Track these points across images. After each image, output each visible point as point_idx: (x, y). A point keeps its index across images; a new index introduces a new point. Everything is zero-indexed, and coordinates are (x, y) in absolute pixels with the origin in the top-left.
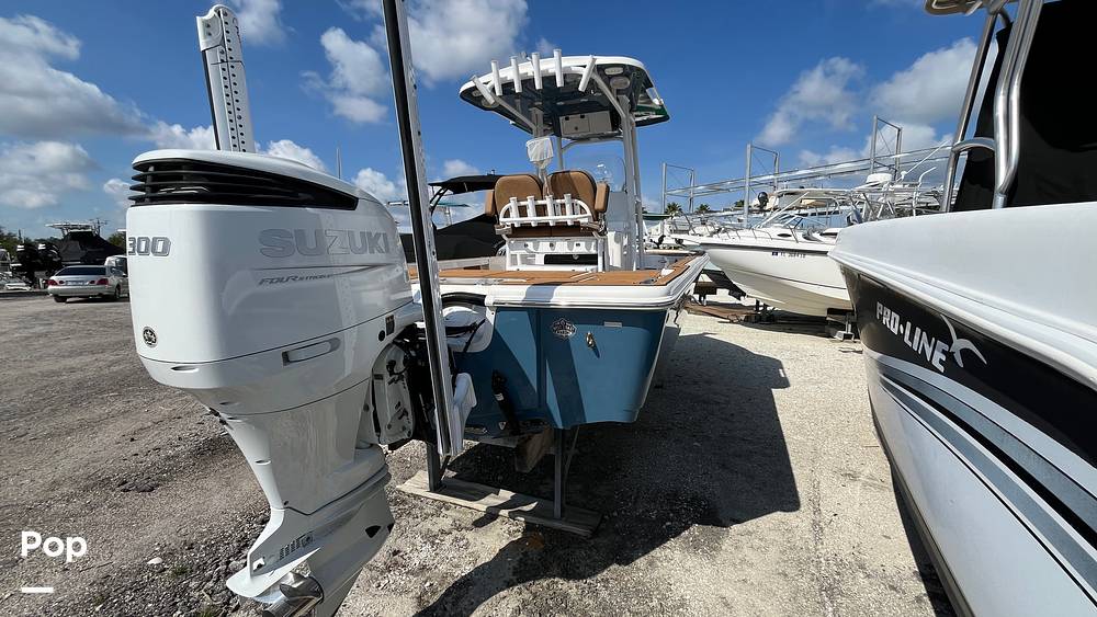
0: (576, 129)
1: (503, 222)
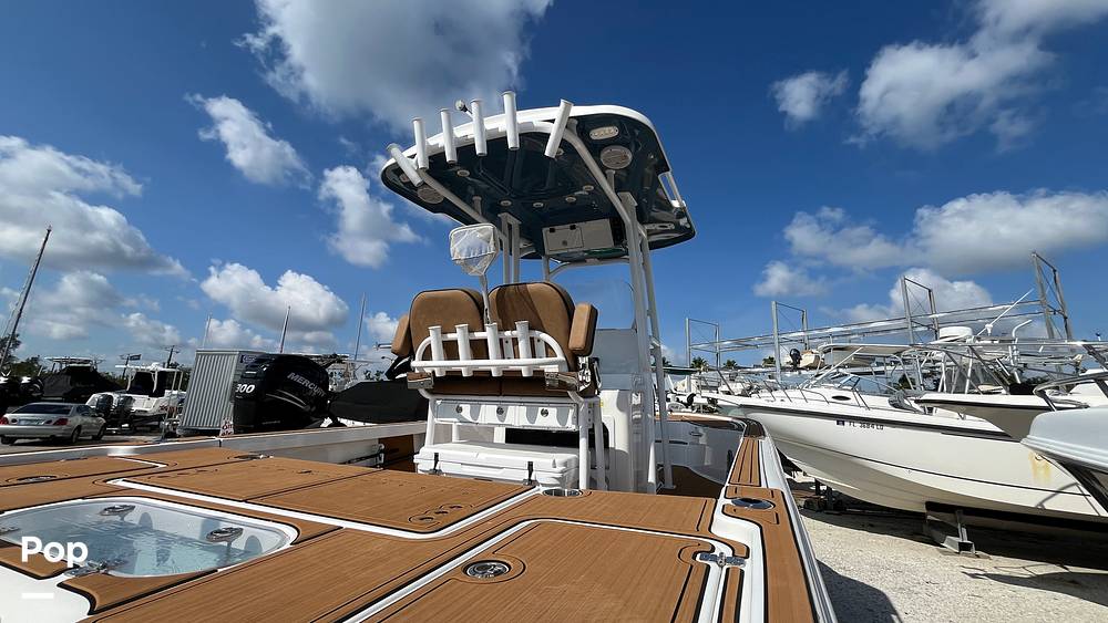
0: (565, 243)
1: (420, 368)
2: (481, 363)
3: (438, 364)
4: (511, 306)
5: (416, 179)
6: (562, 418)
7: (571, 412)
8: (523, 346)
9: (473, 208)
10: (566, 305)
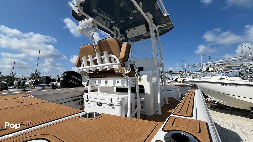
0: (133, 34)
2: (96, 66)
4: (103, 47)
5: (78, 12)
6: (123, 84)
7: (126, 82)
8: (106, 60)
10: (119, 45)
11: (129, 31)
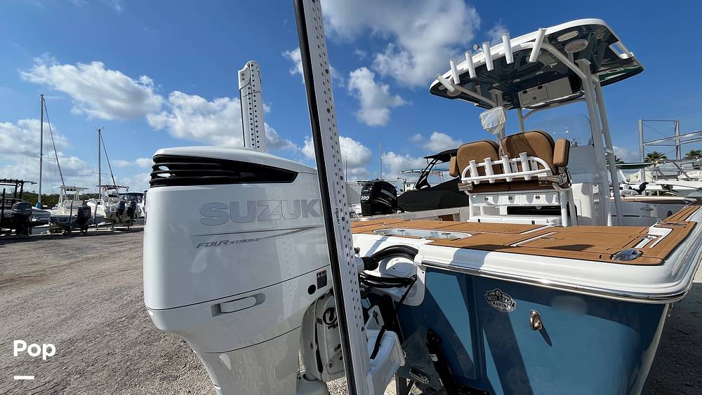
0: (535, 99)
1: (464, 181)
2: (500, 176)
3: (475, 178)
4: (515, 145)
5: (451, 88)
6: (549, 199)
7: (555, 196)
8: (524, 165)
9: (491, 99)
10: (549, 141)
11: (525, 92)
